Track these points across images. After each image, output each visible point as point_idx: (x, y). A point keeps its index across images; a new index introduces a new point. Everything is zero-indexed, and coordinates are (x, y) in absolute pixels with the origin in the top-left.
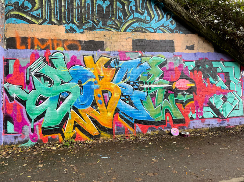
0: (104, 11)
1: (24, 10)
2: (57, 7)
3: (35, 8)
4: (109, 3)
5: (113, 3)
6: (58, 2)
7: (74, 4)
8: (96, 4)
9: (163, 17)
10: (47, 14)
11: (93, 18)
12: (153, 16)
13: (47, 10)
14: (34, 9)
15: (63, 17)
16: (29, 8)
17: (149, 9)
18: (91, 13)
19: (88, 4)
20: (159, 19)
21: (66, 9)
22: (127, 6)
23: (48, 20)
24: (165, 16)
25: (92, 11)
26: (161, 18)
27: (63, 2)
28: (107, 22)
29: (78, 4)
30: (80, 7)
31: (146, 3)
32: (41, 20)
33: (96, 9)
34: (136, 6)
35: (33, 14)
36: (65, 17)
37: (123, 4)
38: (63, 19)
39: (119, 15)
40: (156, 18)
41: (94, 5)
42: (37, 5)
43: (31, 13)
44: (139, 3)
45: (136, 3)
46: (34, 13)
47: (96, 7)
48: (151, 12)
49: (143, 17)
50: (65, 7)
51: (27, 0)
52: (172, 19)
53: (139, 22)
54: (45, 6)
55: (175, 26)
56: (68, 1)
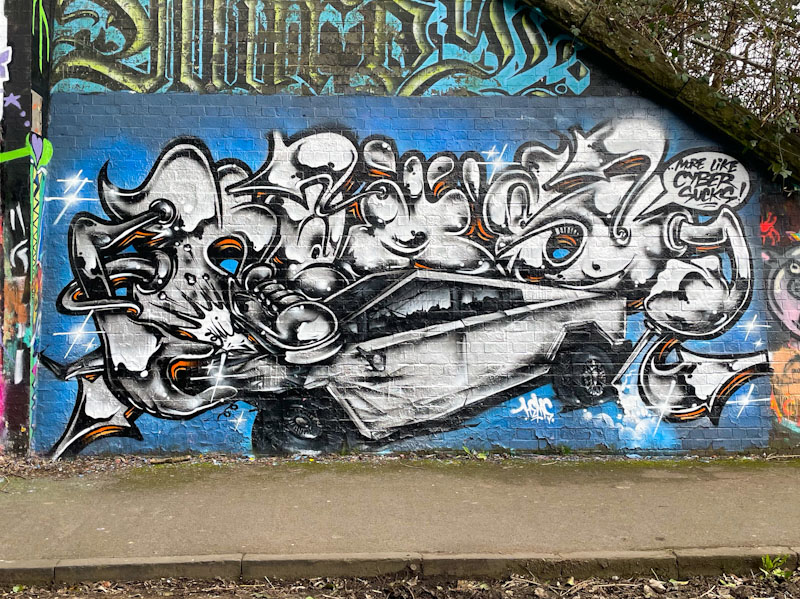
0: (344, 44)
1: (105, 54)
2: (197, 41)
3: (136, 45)
4: (360, 18)
5: (374, 17)
6: (201, 25)
7: (250, 26)
8: (317, 20)
9: (544, 54)
10: (169, 63)
11: (307, 70)
12: (507, 52)
13: (170, 50)
14: (131, 51)
15: (214, 71)
17: (497, 31)
18: (300, 52)
19: (293, 26)
20: (529, 58)
21: (226, 43)
22: (418, 23)
23: (171, 80)
24: (552, 50)
25: (306, 43)
26: (535, 58)
27: (215, 23)
28: (351, 79)
29: (261, 27)
30: (265, 38)
31: (486, 10)
32: (151, 81)
33: (316, 38)
34: (449, 20)
35: (128, 65)
36: (220, 70)
37: (407, 19)
38: (214, 76)
39: (390, 53)
40: (521, 57)
41: (312, 28)
42: (139, 36)
43: (123, 62)
44: (462, 11)
45: (451, 11)
46: (132, 63)
48: (503, 40)
49: (472, 58)
50: (221, 38)
51: (111, 24)
52: (575, 61)
53: (457, 75)
54: (165, 40)
55: (586, 81)
56: (232, 20)
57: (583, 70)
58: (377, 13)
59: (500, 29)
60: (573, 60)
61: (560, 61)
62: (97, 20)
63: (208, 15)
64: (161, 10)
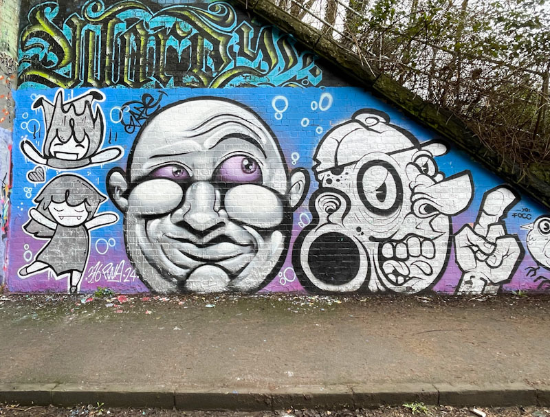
0: (180, 58)
1: (47, 67)
2: (97, 58)
3: (63, 62)
4: (189, 43)
5: (197, 42)
6: (100, 49)
7: (127, 49)
8: (164, 46)
9: (295, 62)
10: (81, 71)
11: (159, 73)
12: (274, 61)
13: (82, 65)
14: (61, 65)
15: (106, 75)
16: (54, 64)
17: (268, 48)
18: (154, 63)
19: (151, 49)
20: (287, 65)
21: (113, 59)
22: (222, 45)
23: (83, 81)
24: (300, 60)
25: (158, 59)
26: (290, 64)
27: (107, 48)
28: (184, 78)
29: (133, 49)
30: (135, 55)
31: (262, 38)
32: (71, 82)
33: (164, 55)
34: (241, 43)
35: (59, 73)
36: (110, 75)
37: (216, 43)
38: (106, 78)
39: (206, 63)
40: (282, 64)
41: (162, 50)
42: (66, 57)
43: (57, 71)
44: (248, 38)
45: (242, 38)
46: (61, 72)
47: (164, 53)
48: (271, 54)
49: (253, 65)
50: (110, 56)
51: (51, 51)
52: (314, 66)
53: (245, 75)
54: (79, 59)
55: (320, 77)
56: (117, 46)
57: (318, 71)
58: (199, 40)
59: (270, 48)
60: (313, 65)
61: (304, 66)
62: (43, 48)
63: (104, 44)
64: (77, 42)
